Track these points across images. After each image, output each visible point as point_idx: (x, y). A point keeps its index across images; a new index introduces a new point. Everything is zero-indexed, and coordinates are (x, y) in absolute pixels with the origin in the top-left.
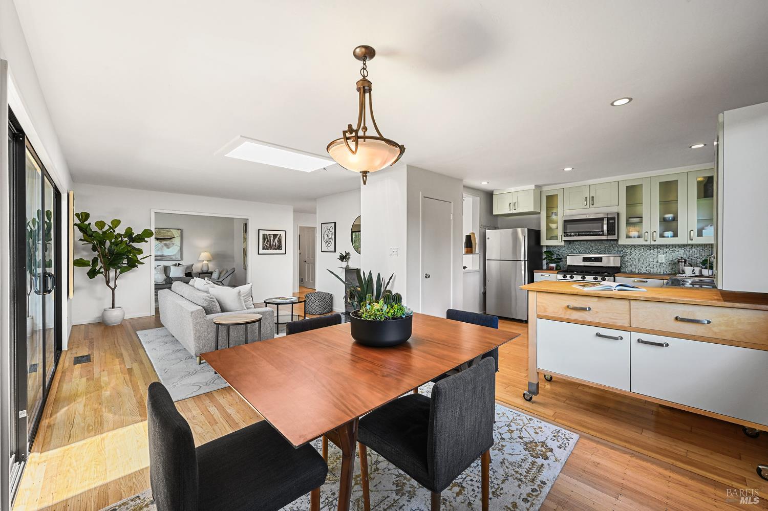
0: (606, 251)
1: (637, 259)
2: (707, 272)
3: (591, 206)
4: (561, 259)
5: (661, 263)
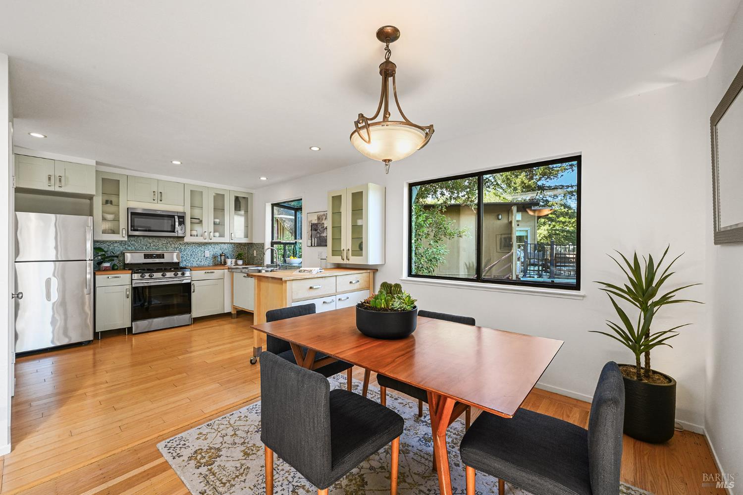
0: (164, 247)
1: (190, 255)
2: (240, 262)
3: (159, 201)
4: (117, 257)
5: (207, 257)
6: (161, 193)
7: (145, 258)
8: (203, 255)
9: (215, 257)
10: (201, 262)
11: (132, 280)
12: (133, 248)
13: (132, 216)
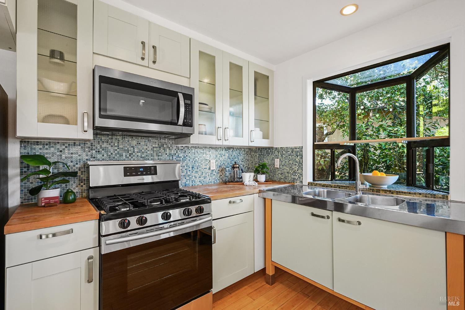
0: (156, 153)
1: (191, 167)
2: (262, 178)
3: (151, 63)
4: (74, 174)
5: (212, 171)
6: (154, 47)
7: (125, 175)
8: (208, 167)
9: (222, 170)
10: (205, 177)
11: (100, 236)
12: (105, 155)
13: (102, 84)
